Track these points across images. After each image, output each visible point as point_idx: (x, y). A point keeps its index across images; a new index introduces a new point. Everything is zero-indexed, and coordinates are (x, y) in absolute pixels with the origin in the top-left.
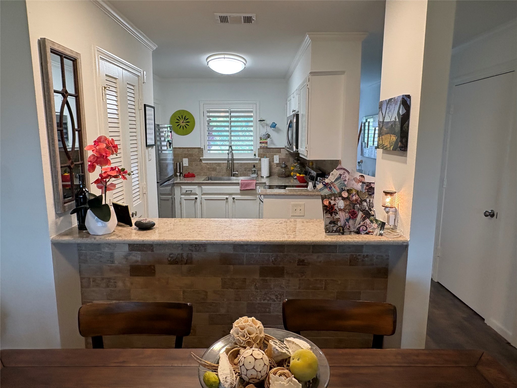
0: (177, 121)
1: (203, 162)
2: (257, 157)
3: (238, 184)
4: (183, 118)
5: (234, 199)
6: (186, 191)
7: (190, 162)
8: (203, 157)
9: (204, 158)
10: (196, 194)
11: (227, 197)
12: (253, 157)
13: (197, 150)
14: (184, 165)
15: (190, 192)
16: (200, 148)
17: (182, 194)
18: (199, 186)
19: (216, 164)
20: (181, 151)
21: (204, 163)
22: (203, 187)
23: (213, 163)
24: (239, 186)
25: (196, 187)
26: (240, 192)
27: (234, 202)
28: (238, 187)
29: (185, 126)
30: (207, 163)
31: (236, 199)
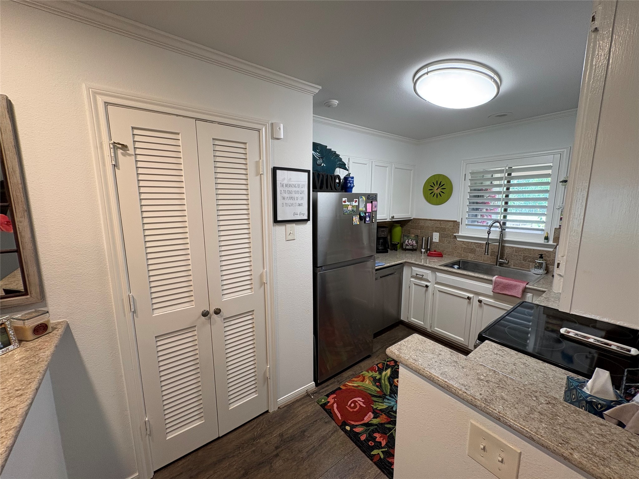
0: (431, 188)
1: (458, 239)
2: (551, 242)
3: (491, 282)
4: (438, 184)
5: (480, 301)
6: (417, 274)
7: (441, 237)
8: (458, 233)
9: (460, 234)
10: (428, 281)
11: (471, 295)
12: (542, 241)
13: (452, 224)
14: (434, 240)
15: (421, 276)
16: (456, 221)
17: (412, 277)
18: (432, 271)
19: (476, 245)
20: (433, 224)
21: (459, 241)
22: (438, 274)
23: (472, 243)
24: (491, 285)
25: (429, 272)
26: (493, 294)
27: (481, 306)
28: (491, 287)
29: (439, 193)
30: (463, 242)
31: (484, 304)
